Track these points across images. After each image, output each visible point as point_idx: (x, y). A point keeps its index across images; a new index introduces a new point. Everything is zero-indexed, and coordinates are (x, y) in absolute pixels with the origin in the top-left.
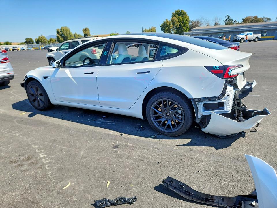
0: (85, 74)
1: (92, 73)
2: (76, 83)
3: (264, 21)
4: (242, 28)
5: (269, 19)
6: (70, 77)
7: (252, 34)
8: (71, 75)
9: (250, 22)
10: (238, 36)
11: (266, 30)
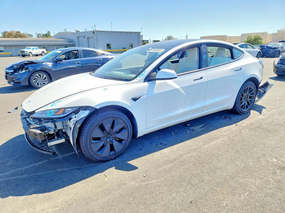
0: (194, 80)
1: (201, 78)
2: (185, 94)
3: (27, 37)
4: (23, 42)
5: (31, 36)
6: (177, 88)
7: (37, 49)
8: (179, 85)
9: (14, 36)
10: (25, 50)
11: (46, 45)
